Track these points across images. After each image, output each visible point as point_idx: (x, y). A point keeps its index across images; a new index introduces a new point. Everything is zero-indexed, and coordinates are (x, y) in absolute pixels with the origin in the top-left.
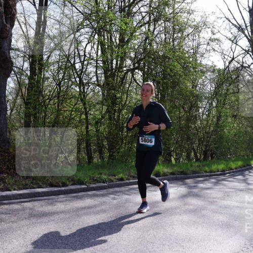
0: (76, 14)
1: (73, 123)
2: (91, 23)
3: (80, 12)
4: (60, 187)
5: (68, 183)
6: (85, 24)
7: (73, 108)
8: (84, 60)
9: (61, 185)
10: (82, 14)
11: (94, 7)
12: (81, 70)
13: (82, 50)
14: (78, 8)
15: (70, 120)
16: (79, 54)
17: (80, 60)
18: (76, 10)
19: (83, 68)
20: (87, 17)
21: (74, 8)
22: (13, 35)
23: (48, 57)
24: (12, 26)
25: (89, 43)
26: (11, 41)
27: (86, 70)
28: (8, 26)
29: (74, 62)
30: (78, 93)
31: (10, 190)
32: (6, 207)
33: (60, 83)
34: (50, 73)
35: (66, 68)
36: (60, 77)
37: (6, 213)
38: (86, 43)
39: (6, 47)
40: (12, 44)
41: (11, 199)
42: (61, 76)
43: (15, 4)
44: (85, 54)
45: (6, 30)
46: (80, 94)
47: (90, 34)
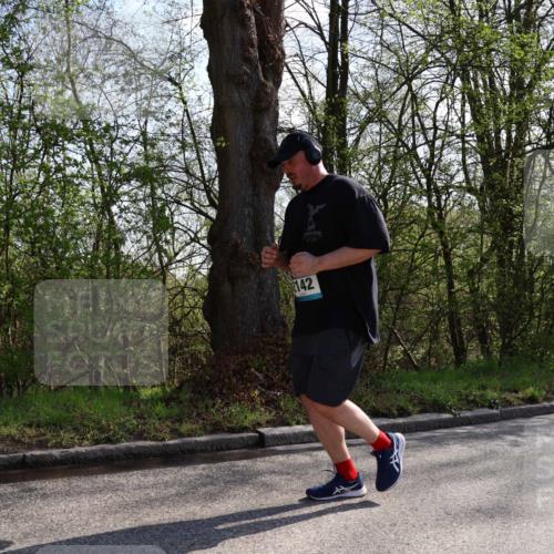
0: (410, 40)
1: (417, 277)
2: (443, 55)
3: (419, 34)
4: (394, 417)
5: (411, 408)
6: (429, 59)
7: (416, 245)
8: (435, 138)
9: (395, 412)
10: (423, 37)
11: (446, 18)
12: (430, 161)
13: (427, 117)
14: (412, 25)
15: (411, 271)
16: (422, 125)
17: (426, 138)
18: (408, 31)
19: (432, 155)
20: (433, 43)
21: (404, 27)
22: (280, 103)
23: (357, 141)
24: (278, 83)
25: (442, 99)
26: (277, 114)
27: (440, 160)
28: (270, 84)
29: (414, 143)
30: (425, 212)
31: (288, 424)
32: (281, 458)
33: (385, 193)
34: (363, 173)
35: (396, 159)
36: (383, 180)
37: (281, 473)
38: (437, 99)
39: (269, 129)
40: (280, 120)
41: (291, 444)
42: (385, 178)
43: (281, 37)
44: (434, 124)
45: (266, 93)
46: (430, 214)
47: (444, 78)
